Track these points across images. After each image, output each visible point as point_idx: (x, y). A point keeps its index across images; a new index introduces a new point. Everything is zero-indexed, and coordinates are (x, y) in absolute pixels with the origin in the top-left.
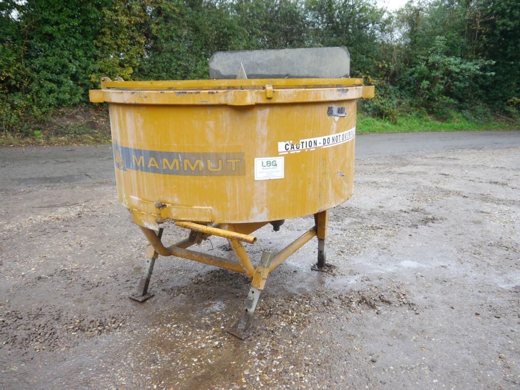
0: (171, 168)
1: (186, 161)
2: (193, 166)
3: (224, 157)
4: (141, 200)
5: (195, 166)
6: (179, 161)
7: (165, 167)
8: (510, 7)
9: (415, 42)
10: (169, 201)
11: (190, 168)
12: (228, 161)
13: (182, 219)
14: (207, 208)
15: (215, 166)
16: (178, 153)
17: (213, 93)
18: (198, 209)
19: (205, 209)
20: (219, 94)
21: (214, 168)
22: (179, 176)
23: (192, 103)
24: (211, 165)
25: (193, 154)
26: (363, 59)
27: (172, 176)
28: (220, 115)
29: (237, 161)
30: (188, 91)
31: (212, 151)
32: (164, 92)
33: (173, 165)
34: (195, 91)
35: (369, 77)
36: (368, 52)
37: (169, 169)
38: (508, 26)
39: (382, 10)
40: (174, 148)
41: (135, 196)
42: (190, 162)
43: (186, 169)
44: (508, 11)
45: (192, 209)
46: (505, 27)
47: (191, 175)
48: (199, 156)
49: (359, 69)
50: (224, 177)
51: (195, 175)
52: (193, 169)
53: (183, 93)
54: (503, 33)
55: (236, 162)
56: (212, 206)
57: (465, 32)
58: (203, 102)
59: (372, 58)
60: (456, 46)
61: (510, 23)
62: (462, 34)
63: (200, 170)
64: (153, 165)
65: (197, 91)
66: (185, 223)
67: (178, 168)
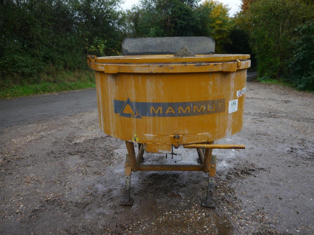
0: (184, 112)
1: (195, 107)
2: (199, 109)
3: (216, 102)
4: (156, 135)
5: (200, 109)
6: (191, 107)
7: (180, 112)
8: (183, 14)
9: (138, 31)
10: (181, 133)
11: (197, 111)
12: (218, 104)
13: (190, 143)
14: (205, 133)
15: (211, 108)
16: (190, 102)
17: (216, 65)
18: (201, 135)
19: (204, 134)
20: (219, 65)
21: (211, 109)
22: (190, 117)
23: (204, 71)
24: (209, 107)
25: (200, 102)
26: (112, 41)
27: (185, 117)
28: (216, 78)
29: (222, 103)
30: (203, 64)
31: (210, 99)
32: (187, 65)
33: (186, 110)
34: (206, 64)
35: (117, 51)
36: (114, 37)
37: (183, 113)
38: (183, 24)
39: (118, 12)
40: (188, 99)
41: (149, 133)
42: (198, 107)
43: (194, 111)
44: (182, 16)
45: (197, 135)
46: (181, 25)
47: (198, 115)
48: (202, 103)
49: (111, 47)
50: (216, 114)
51: (200, 115)
52: (199, 111)
53: (199, 65)
54: (181, 27)
55: (221, 105)
56: (208, 132)
57: (162, 26)
58: (210, 70)
59: (117, 40)
60: (159, 34)
61: (183, 22)
62: (161, 27)
63: (203, 111)
64: (170, 112)
65: (208, 64)
66: (192, 145)
67: (189, 112)
